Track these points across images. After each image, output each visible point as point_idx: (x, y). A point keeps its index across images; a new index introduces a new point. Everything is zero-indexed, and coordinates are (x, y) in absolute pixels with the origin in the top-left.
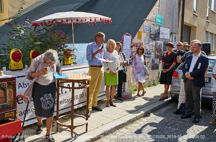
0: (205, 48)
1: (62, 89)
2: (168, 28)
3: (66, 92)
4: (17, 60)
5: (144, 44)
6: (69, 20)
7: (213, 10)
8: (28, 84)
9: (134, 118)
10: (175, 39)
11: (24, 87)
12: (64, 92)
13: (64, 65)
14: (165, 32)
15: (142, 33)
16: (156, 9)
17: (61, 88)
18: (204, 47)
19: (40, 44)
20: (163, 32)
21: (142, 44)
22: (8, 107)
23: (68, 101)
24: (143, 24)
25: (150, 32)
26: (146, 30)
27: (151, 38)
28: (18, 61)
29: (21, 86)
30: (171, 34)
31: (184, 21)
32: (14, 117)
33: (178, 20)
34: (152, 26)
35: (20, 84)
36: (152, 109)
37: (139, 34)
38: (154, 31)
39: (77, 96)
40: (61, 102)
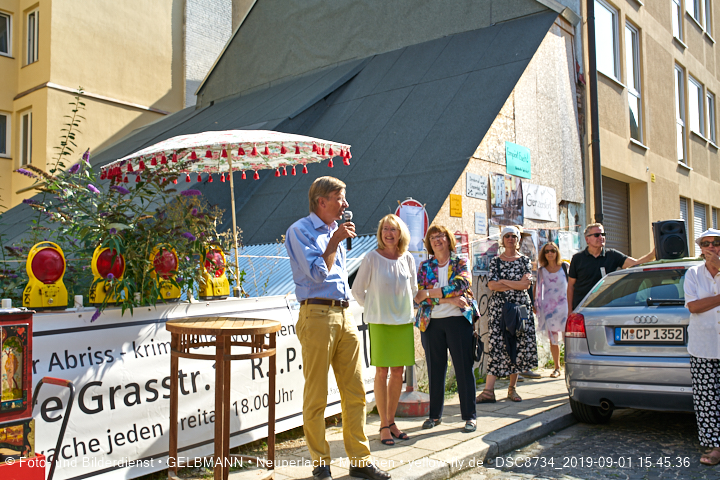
0: (666, 237)
1: (194, 376)
2: (551, 186)
3: (207, 387)
4: (49, 277)
5: (470, 236)
6: (223, 162)
7: (697, 132)
8: (81, 356)
9: (442, 468)
10: (577, 221)
11: (68, 367)
12: (200, 385)
13: (203, 297)
14: (539, 198)
15: (463, 200)
16: (506, 127)
17: (192, 374)
18: (662, 234)
19: (125, 230)
20: (533, 199)
21: (464, 238)
22: (4, 409)
23: (213, 419)
24: (463, 174)
25: (490, 198)
26: (476, 191)
27: (494, 216)
28: (53, 281)
29: (59, 363)
30: (563, 204)
31: (602, 164)
32: (22, 444)
33: (580, 162)
34: (495, 182)
35: (55, 355)
36: (504, 441)
37: (454, 203)
38: (504, 195)
39: (245, 403)
40: (192, 419)
